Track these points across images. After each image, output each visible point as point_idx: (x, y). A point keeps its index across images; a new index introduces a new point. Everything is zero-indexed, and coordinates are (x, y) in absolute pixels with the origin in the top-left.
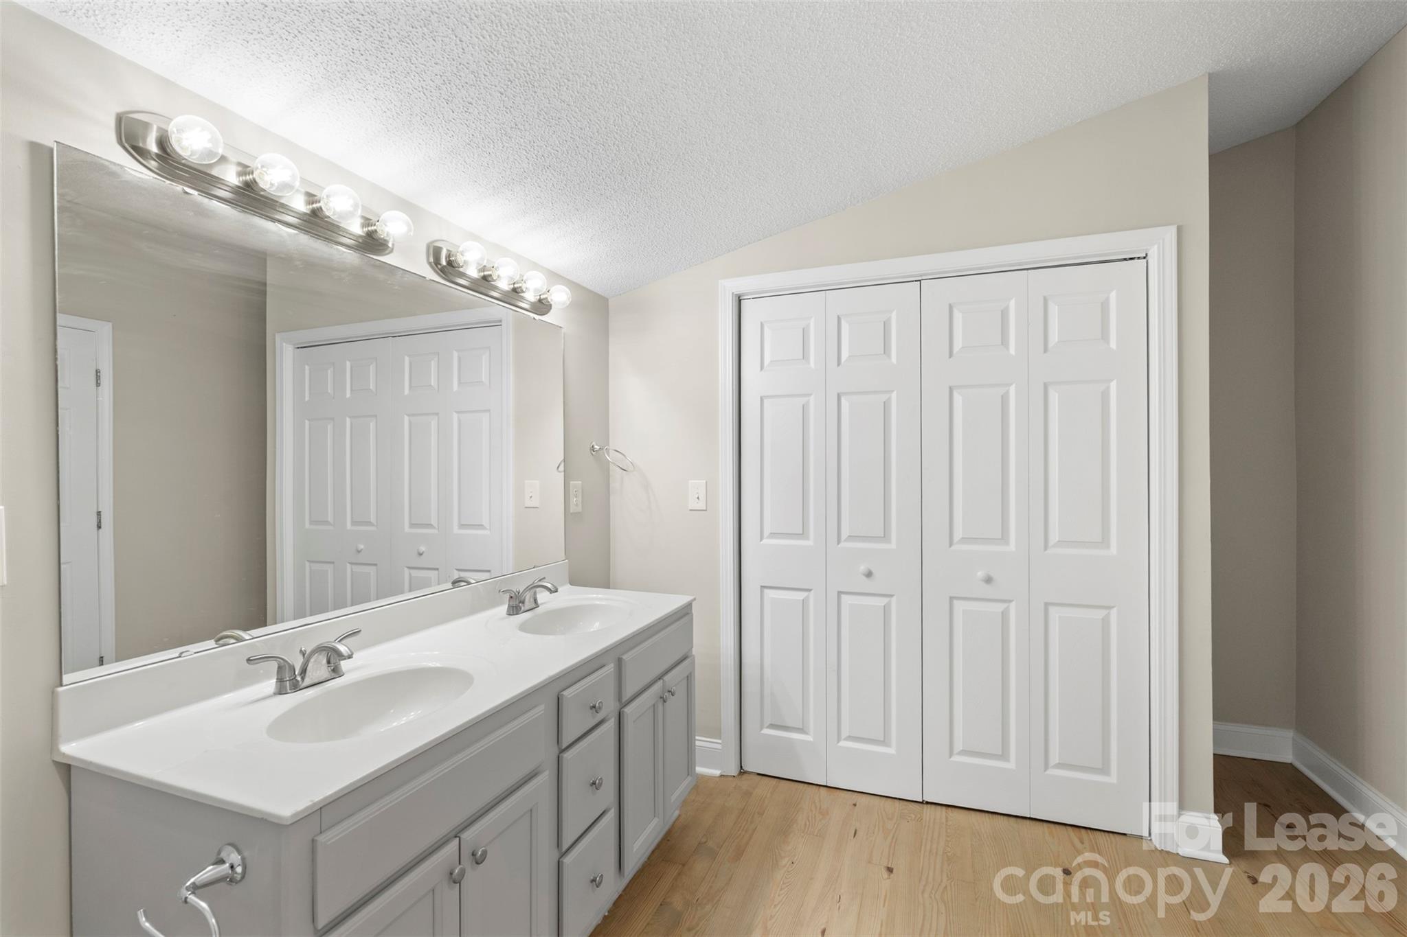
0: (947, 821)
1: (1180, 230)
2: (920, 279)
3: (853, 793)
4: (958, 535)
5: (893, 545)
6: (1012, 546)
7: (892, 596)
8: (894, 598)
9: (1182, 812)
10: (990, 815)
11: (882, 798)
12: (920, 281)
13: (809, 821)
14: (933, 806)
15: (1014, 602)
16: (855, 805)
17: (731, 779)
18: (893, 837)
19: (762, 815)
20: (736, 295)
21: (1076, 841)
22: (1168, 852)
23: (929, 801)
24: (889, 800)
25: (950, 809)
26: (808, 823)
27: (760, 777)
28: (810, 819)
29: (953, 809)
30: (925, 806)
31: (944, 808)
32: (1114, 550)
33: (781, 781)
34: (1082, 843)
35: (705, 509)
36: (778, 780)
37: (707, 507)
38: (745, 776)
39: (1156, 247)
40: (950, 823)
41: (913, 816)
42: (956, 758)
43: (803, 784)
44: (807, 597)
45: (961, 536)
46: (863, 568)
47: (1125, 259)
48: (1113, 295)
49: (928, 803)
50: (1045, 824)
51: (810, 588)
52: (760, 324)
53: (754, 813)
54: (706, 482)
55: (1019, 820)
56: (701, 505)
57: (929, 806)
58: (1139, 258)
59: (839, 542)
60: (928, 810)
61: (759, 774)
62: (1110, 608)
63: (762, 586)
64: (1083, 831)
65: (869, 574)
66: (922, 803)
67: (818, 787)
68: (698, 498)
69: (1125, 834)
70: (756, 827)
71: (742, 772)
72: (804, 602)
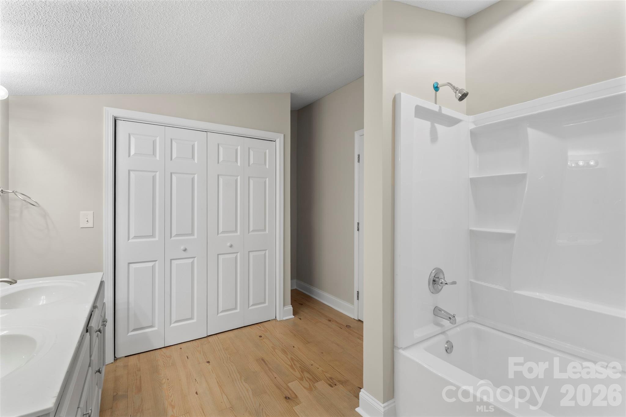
0: (219, 339)
1: (284, 135)
2: (207, 131)
3: (178, 345)
4: (221, 230)
5: (196, 237)
6: (239, 233)
7: (194, 257)
8: (196, 259)
9: (285, 307)
10: (231, 331)
11: (190, 342)
12: (207, 132)
13: (165, 362)
14: (211, 336)
15: (239, 253)
16: (181, 348)
17: (111, 365)
18: (203, 352)
19: (140, 370)
20: (114, 117)
21: (259, 328)
22: (281, 321)
23: (209, 335)
24: (194, 341)
25: (217, 335)
26: (165, 363)
27: (127, 357)
28: (165, 361)
29: (218, 334)
30: (208, 337)
31: (215, 335)
32: (267, 232)
33: (140, 354)
34: (260, 327)
35: (93, 227)
36: (138, 355)
37: (93, 226)
38: (118, 361)
39: (279, 139)
40: (220, 339)
41: (206, 342)
42: (220, 315)
43: (152, 351)
44: (155, 264)
45: (222, 231)
46: (182, 248)
47: (270, 141)
48: (267, 151)
49: (209, 336)
50: (249, 327)
51: (156, 260)
52: (128, 134)
53: (135, 372)
54: (93, 212)
55: (241, 329)
56: (90, 224)
57: (210, 337)
58: (274, 141)
59: (171, 237)
60: (210, 338)
61: (126, 357)
62: (266, 250)
63: (129, 263)
64: (259, 324)
65: (185, 250)
66: (207, 337)
67: (160, 349)
68: (87, 221)
69: (270, 320)
70: (141, 376)
71: (116, 359)
72: (153, 267)
